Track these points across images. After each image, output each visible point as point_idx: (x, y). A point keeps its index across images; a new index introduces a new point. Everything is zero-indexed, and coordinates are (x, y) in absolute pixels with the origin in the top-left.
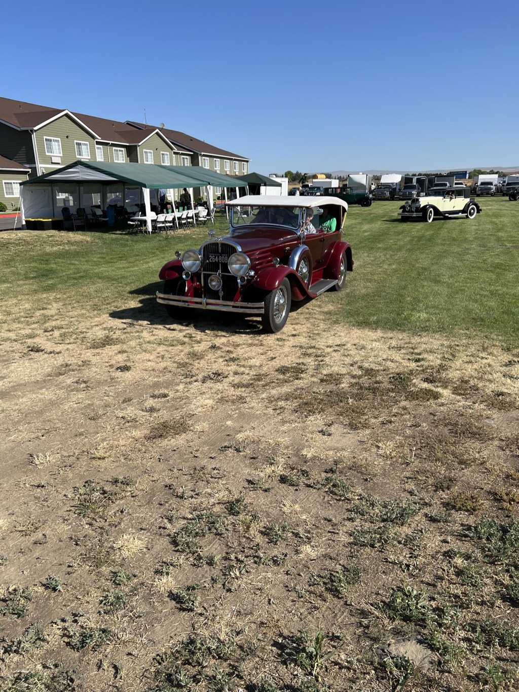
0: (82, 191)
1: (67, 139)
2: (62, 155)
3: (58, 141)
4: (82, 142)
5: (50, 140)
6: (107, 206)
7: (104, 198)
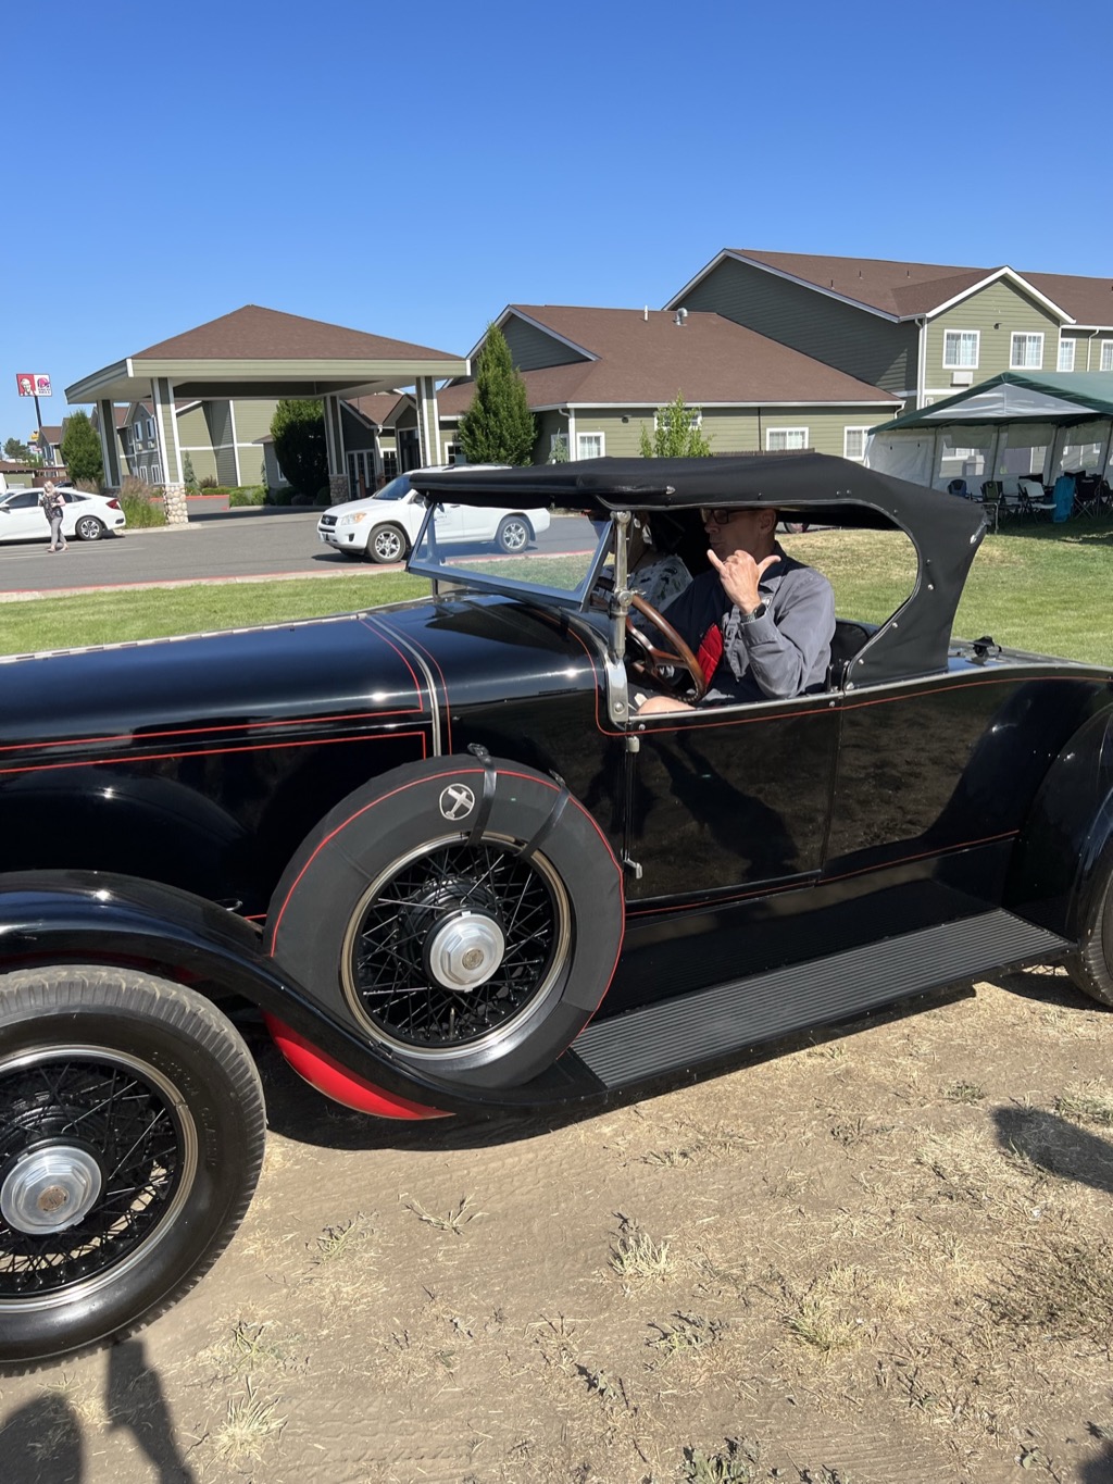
0: (1003, 443)
1: (996, 332)
2: (976, 367)
3: (975, 336)
4: (1028, 334)
5: (958, 337)
6: (1058, 475)
7: (1054, 458)
